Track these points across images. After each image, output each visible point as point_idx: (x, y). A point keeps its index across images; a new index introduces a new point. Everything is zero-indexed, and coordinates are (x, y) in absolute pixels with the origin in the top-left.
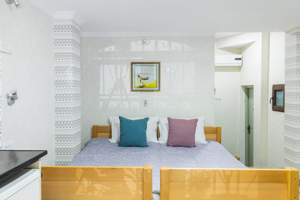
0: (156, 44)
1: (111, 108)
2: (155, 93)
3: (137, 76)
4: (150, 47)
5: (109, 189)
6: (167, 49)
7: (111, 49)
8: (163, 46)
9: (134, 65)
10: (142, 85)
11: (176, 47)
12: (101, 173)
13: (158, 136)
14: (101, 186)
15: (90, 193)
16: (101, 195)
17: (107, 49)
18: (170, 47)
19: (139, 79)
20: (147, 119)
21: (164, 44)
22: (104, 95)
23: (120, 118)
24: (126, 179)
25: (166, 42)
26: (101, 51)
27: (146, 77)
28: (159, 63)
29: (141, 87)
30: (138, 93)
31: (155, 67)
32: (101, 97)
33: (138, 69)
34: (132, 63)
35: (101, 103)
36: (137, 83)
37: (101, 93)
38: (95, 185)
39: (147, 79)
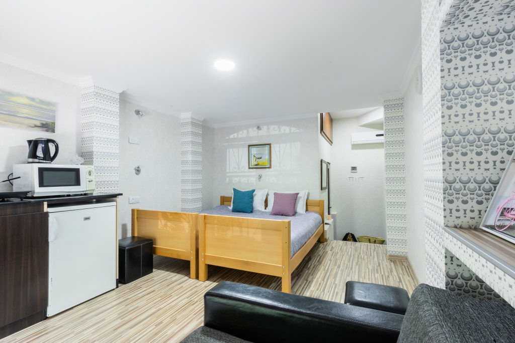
0: (268, 129)
1: (234, 182)
2: (268, 169)
3: (253, 156)
4: (263, 131)
5: (174, 226)
6: (277, 132)
7: (234, 136)
8: (274, 130)
9: (250, 147)
10: (256, 163)
11: (285, 130)
12: (170, 216)
13: (266, 206)
14: (171, 224)
15: (165, 228)
16: (170, 230)
17: (231, 137)
18: (280, 131)
19: (255, 158)
20: (254, 191)
21: (274, 128)
22: (229, 172)
23: (234, 189)
24: (182, 220)
25: (276, 127)
26: (227, 138)
27: (259, 156)
28: (270, 145)
29: (256, 165)
30: (255, 170)
31: (267, 148)
32: (228, 174)
33: (254, 151)
34: (249, 146)
35: (228, 179)
36: (253, 162)
37: (228, 171)
38: (168, 223)
39: (261, 158)
